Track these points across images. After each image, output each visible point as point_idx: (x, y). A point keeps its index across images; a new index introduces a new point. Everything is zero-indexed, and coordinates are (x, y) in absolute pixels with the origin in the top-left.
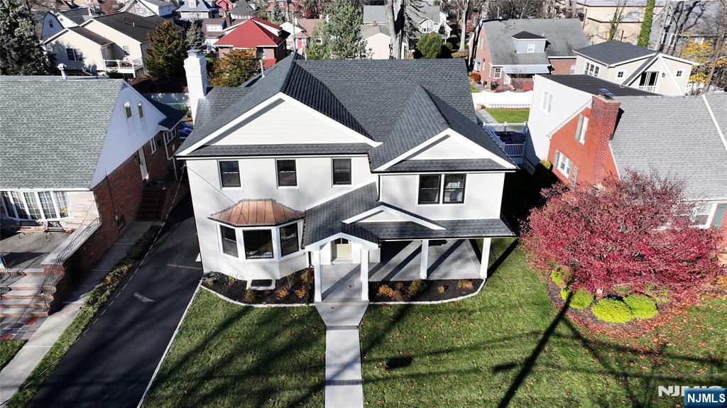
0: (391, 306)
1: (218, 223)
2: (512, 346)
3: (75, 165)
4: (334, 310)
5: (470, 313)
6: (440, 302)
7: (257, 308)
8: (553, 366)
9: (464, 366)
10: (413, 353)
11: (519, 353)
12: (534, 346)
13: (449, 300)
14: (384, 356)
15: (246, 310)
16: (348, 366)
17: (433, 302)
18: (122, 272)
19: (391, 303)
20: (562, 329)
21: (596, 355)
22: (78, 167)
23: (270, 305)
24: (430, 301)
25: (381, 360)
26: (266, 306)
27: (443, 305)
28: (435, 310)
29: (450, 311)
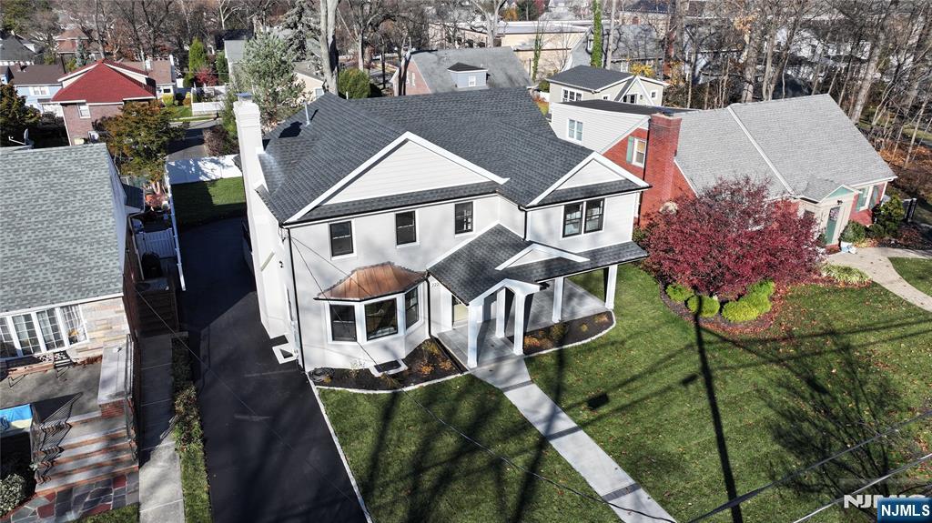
0: (544, 355)
1: (327, 304)
2: (680, 362)
3: (85, 266)
4: (493, 372)
5: (623, 343)
6: (589, 340)
7: (409, 392)
8: (726, 368)
9: (655, 388)
10: (603, 390)
11: (691, 365)
12: (697, 357)
13: (596, 336)
14: (579, 399)
15: (395, 397)
16: (551, 419)
17: (584, 342)
18: (189, 398)
19: (544, 352)
20: (706, 337)
21: (750, 351)
22: (92, 268)
23: (421, 385)
24: (581, 341)
25: (579, 404)
26: (417, 386)
27: (593, 341)
28: (589, 349)
29: (603, 346)
